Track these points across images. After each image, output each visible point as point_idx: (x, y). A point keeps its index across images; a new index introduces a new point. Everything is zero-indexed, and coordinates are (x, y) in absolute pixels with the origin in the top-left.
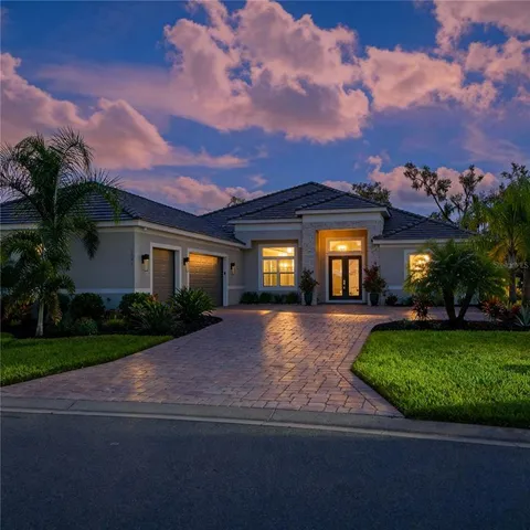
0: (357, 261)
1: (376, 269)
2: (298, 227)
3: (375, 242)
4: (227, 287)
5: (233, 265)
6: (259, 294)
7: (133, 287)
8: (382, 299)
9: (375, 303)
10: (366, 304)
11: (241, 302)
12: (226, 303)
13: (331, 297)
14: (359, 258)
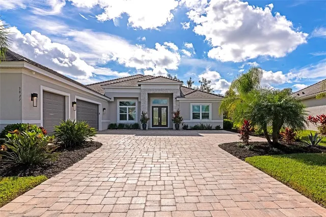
0: (165, 109)
1: (178, 112)
2: (138, 91)
3: (178, 99)
4: (101, 121)
5: (104, 109)
6: (118, 125)
7: (21, 119)
8: (181, 126)
9: (177, 129)
10: (172, 129)
11: (109, 128)
12: (100, 129)
13: (153, 126)
14: (167, 107)
